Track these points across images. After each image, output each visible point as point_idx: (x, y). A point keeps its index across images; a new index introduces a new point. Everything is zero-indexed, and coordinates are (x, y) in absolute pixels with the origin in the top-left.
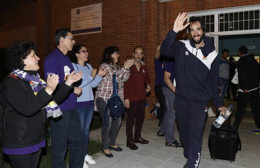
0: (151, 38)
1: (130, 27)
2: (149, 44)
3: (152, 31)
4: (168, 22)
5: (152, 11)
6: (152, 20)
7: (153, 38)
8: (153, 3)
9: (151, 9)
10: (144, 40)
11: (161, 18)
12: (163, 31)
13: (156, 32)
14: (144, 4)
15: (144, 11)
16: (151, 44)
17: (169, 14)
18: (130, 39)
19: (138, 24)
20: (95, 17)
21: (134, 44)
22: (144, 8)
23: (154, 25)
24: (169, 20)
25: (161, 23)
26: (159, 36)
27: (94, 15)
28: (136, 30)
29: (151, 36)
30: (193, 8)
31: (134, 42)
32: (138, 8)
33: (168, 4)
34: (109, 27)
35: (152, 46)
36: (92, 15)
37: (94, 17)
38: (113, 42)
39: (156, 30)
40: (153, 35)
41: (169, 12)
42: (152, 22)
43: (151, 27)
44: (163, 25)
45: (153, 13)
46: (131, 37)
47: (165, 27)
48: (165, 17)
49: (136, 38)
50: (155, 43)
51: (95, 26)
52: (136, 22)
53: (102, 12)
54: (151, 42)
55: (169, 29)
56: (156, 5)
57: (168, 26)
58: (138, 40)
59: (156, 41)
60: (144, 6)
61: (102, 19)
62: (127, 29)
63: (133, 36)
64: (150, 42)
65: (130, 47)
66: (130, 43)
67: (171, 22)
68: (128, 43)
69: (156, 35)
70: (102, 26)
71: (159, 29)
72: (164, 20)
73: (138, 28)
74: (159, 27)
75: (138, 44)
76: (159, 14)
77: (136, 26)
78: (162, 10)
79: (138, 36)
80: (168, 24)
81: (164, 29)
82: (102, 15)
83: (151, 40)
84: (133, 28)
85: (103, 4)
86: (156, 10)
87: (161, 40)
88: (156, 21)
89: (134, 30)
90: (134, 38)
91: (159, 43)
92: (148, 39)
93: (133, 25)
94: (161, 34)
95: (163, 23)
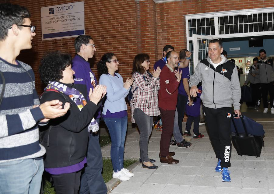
0: (149, 42)
1: (121, 30)
2: (146, 49)
3: (149, 34)
4: (165, 25)
5: (148, 13)
6: (149, 23)
7: (151, 41)
8: (148, 3)
9: (147, 11)
10: (140, 45)
11: (158, 20)
12: (160, 34)
13: (154, 35)
14: (138, 5)
15: (139, 12)
16: (149, 49)
17: (166, 16)
18: (121, 43)
19: (131, 26)
20: (75, 18)
21: (127, 49)
22: (138, 9)
24: (166, 23)
25: (159, 26)
26: (157, 40)
27: (74, 16)
28: (129, 33)
29: (149, 39)
30: (193, 11)
31: (127, 47)
32: (130, 8)
33: (165, 5)
34: (94, 30)
35: (149, 51)
36: (71, 16)
37: (73, 18)
38: (100, 47)
39: (153, 33)
40: (151, 39)
41: (166, 13)
42: (148, 25)
43: (148, 30)
44: (160, 28)
45: (150, 15)
46: (123, 41)
47: (162, 30)
48: (162, 19)
49: (129, 42)
50: (154, 47)
51: (76, 29)
52: (129, 24)
53: (85, 12)
54: (149, 47)
55: (167, 32)
56: (152, 6)
57: (166, 28)
58: (131, 44)
59: (154, 45)
60: (138, 7)
61: (85, 21)
62: (117, 32)
63: (125, 40)
64: (147, 47)
65: (122, 52)
66: (121, 47)
67: (169, 25)
68: (119, 48)
69: (154, 39)
70: (85, 29)
71: (156, 33)
72: (161, 22)
73: (131, 31)
74: (156, 30)
75: (132, 49)
76: (156, 16)
77: (129, 29)
78: (159, 12)
79: (131, 40)
80: (166, 26)
81: (162, 32)
82: (85, 16)
83: (149, 44)
84: (125, 31)
85: (84, 3)
86: (153, 11)
87: (159, 44)
88: (153, 23)
89: (127, 34)
90: (127, 42)
91: (157, 47)
92: (145, 43)
93: (125, 27)
94: (159, 37)
95: (160, 26)
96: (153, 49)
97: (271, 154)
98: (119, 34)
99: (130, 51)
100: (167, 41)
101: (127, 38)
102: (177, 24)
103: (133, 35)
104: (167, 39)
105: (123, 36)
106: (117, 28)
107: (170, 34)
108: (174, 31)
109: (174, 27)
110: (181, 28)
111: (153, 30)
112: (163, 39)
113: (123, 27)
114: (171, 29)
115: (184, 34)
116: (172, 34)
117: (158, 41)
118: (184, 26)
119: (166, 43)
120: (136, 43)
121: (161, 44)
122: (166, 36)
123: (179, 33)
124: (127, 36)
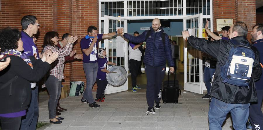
0: (64, 19)
1: (38, 6)
2: (61, 26)
3: (64, 13)
4: (80, 5)
6: (65, 2)
7: (66, 19)
10: (56, 22)
13: (69, 14)
16: (64, 26)
19: (48, 4)
21: (43, 25)
23: (67, 7)
24: (81, 3)
26: (71, 18)
28: (46, 10)
29: (64, 17)
31: (44, 23)
34: (11, 5)
35: (64, 28)
38: (16, 21)
39: (69, 12)
40: (66, 17)
42: (64, 4)
43: (64, 9)
44: (75, 8)
47: (77, 10)
49: (45, 19)
50: (69, 25)
52: (45, 2)
54: (64, 24)
55: (82, 12)
57: (81, 8)
58: (47, 21)
59: (69, 23)
62: (34, 9)
63: (42, 17)
64: (62, 24)
67: (84, 5)
69: (69, 17)
71: (71, 12)
72: (77, 2)
73: (47, 8)
74: (72, 9)
75: (48, 25)
77: (45, 6)
79: (48, 16)
80: (80, 6)
81: (76, 12)
83: (64, 21)
84: (42, 8)
87: (73, 22)
88: (69, 3)
89: (43, 10)
90: (43, 19)
91: (72, 24)
92: (61, 20)
93: (42, 4)
94: (73, 16)
95: (75, 5)
96: (68, 26)
97: (163, 117)
98: (36, 11)
99: (46, 27)
100: (81, 20)
101: (44, 15)
102: (90, 5)
103: (50, 12)
104: (81, 18)
105: (40, 13)
106: (34, 5)
107: (84, 14)
108: (87, 11)
109: (88, 7)
110: (94, 9)
111: (69, 10)
112: (77, 18)
113: (40, 4)
114: (86, 9)
115: (96, 14)
116: (86, 14)
117: (73, 19)
118: (97, 7)
119: (80, 21)
120: (52, 19)
121: (75, 22)
122: (80, 15)
123: (92, 13)
124: (43, 12)
